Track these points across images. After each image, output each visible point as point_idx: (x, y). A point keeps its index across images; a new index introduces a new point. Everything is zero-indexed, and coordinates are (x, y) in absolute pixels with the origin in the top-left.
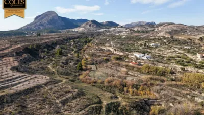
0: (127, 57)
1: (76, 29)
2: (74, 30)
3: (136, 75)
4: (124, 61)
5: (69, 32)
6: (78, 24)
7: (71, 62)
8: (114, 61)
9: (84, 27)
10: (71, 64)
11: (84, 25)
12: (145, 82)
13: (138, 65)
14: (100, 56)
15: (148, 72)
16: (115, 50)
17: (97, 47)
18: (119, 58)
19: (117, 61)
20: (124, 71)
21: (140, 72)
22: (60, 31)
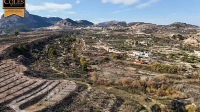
0: (125, 55)
1: (51, 28)
2: (48, 28)
3: (147, 74)
4: (125, 59)
5: (43, 30)
6: (51, 22)
7: (71, 63)
8: (115, 60)
9: (59, 25)
10: (72, 64)
11: (58, 23)
12: (163, 81)
13: (144, 63)
14: (96, 55)
15: (159, 70)
16: (111, 49)
17: (88, 46)
18: (119, 57)
19: (119, 60)
20: (133, 70)
21: (150, 70)
22: (33, 29)
